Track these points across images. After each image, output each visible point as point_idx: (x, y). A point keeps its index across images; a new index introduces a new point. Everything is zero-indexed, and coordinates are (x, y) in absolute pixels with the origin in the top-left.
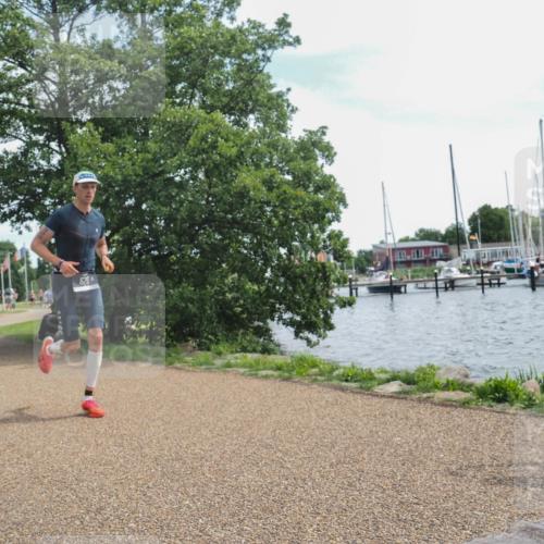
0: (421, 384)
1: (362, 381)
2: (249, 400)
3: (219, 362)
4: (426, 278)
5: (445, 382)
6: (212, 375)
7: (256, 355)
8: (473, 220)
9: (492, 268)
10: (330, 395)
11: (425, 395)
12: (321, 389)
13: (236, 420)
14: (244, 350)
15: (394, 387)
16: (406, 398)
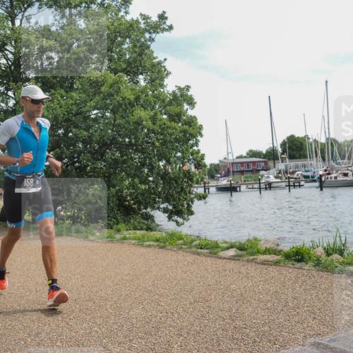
0: (249, 250)
1: (211, 249)
2: (138, 261)
3: (118, 236)
4: (253, 182)
5: (264, 249)
6: (113, 245)
7: (142, 232)
8: (283, 144)
9: (295, 176)
10: (190, 258)
11: (251, 258)
12: (184, 254)
13: (129, 274)
14: (135, 228)
15: (232, 252)
16: (239, 260)
